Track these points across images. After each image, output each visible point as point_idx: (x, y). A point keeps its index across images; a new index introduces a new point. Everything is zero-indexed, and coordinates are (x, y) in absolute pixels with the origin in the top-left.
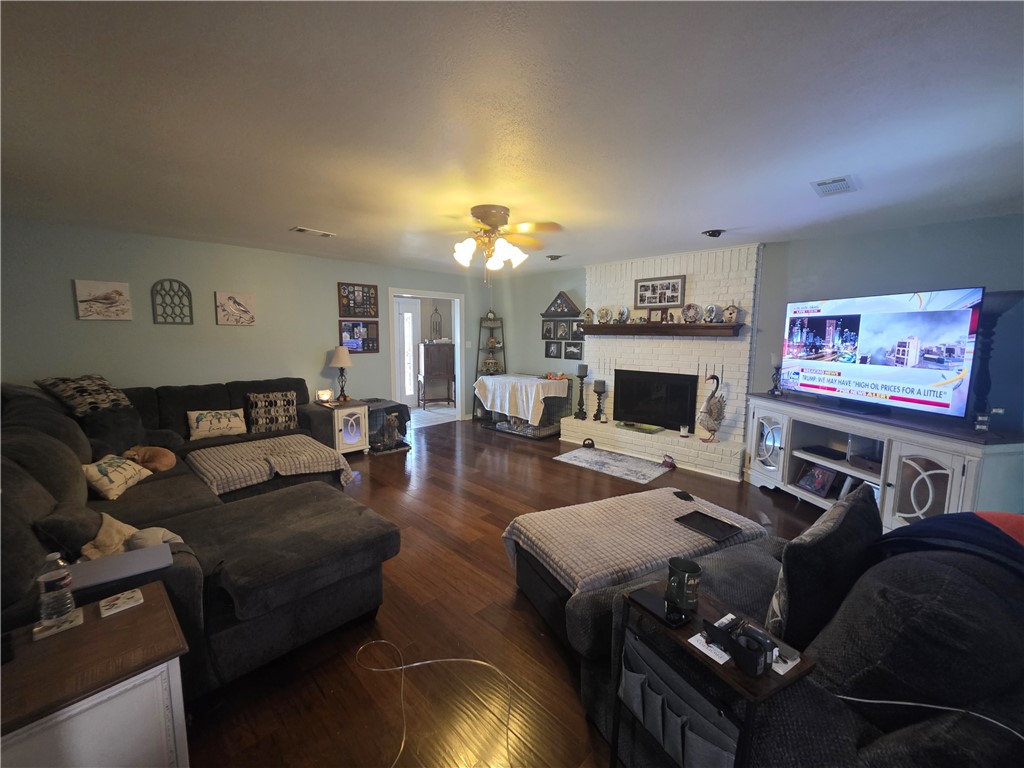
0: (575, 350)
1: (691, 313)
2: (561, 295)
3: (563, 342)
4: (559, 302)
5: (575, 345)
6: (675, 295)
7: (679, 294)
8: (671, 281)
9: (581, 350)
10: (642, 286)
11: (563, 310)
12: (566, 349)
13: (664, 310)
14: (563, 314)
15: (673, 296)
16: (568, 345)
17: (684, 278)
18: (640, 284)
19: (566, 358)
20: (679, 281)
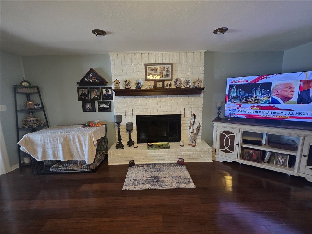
0: (106, 106)
1: (178, 83)
2: (91, 71)
3: (96, 102)
4: (91, 75)
5: (106, 103)
6: (168, 73)
7: (170, 73)
8: (165, 66)
9: (110, 106)
10: (149, 68)
11: (94, 81)
12: (99, 106)
13: (163, 81)
14: (94, 83)
15: (167, 75)
16: (100, 103)
17: (171, 64)
18: (148, 67)
19: (99, 111)
20: (170, 66)
